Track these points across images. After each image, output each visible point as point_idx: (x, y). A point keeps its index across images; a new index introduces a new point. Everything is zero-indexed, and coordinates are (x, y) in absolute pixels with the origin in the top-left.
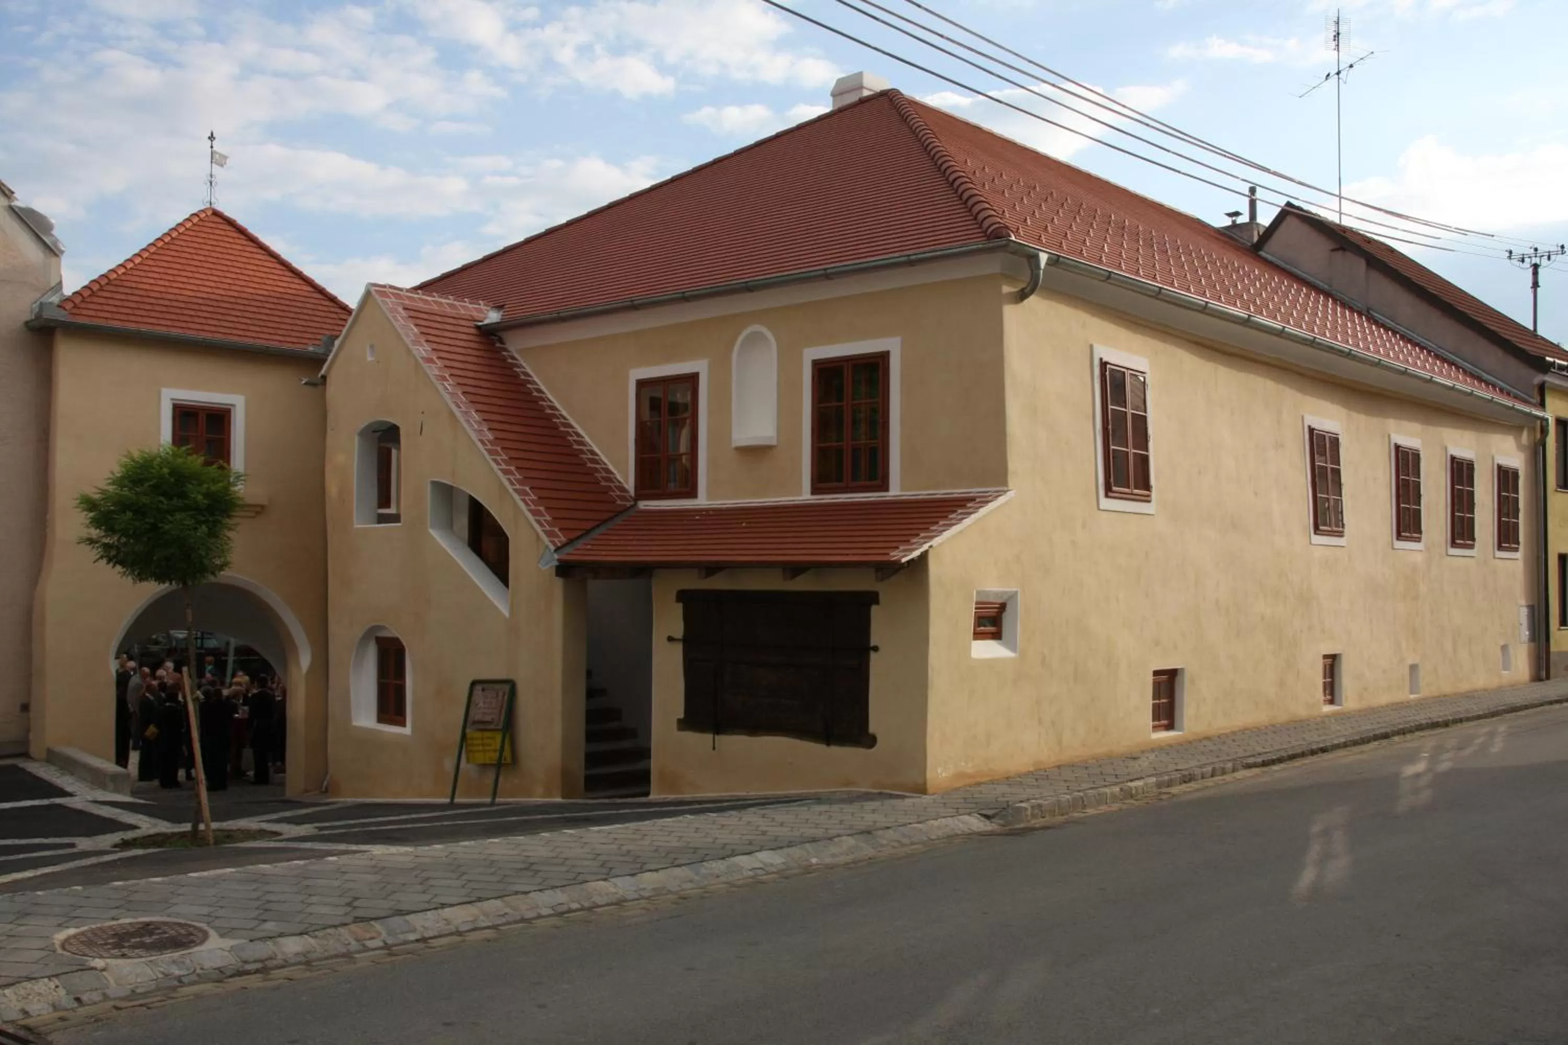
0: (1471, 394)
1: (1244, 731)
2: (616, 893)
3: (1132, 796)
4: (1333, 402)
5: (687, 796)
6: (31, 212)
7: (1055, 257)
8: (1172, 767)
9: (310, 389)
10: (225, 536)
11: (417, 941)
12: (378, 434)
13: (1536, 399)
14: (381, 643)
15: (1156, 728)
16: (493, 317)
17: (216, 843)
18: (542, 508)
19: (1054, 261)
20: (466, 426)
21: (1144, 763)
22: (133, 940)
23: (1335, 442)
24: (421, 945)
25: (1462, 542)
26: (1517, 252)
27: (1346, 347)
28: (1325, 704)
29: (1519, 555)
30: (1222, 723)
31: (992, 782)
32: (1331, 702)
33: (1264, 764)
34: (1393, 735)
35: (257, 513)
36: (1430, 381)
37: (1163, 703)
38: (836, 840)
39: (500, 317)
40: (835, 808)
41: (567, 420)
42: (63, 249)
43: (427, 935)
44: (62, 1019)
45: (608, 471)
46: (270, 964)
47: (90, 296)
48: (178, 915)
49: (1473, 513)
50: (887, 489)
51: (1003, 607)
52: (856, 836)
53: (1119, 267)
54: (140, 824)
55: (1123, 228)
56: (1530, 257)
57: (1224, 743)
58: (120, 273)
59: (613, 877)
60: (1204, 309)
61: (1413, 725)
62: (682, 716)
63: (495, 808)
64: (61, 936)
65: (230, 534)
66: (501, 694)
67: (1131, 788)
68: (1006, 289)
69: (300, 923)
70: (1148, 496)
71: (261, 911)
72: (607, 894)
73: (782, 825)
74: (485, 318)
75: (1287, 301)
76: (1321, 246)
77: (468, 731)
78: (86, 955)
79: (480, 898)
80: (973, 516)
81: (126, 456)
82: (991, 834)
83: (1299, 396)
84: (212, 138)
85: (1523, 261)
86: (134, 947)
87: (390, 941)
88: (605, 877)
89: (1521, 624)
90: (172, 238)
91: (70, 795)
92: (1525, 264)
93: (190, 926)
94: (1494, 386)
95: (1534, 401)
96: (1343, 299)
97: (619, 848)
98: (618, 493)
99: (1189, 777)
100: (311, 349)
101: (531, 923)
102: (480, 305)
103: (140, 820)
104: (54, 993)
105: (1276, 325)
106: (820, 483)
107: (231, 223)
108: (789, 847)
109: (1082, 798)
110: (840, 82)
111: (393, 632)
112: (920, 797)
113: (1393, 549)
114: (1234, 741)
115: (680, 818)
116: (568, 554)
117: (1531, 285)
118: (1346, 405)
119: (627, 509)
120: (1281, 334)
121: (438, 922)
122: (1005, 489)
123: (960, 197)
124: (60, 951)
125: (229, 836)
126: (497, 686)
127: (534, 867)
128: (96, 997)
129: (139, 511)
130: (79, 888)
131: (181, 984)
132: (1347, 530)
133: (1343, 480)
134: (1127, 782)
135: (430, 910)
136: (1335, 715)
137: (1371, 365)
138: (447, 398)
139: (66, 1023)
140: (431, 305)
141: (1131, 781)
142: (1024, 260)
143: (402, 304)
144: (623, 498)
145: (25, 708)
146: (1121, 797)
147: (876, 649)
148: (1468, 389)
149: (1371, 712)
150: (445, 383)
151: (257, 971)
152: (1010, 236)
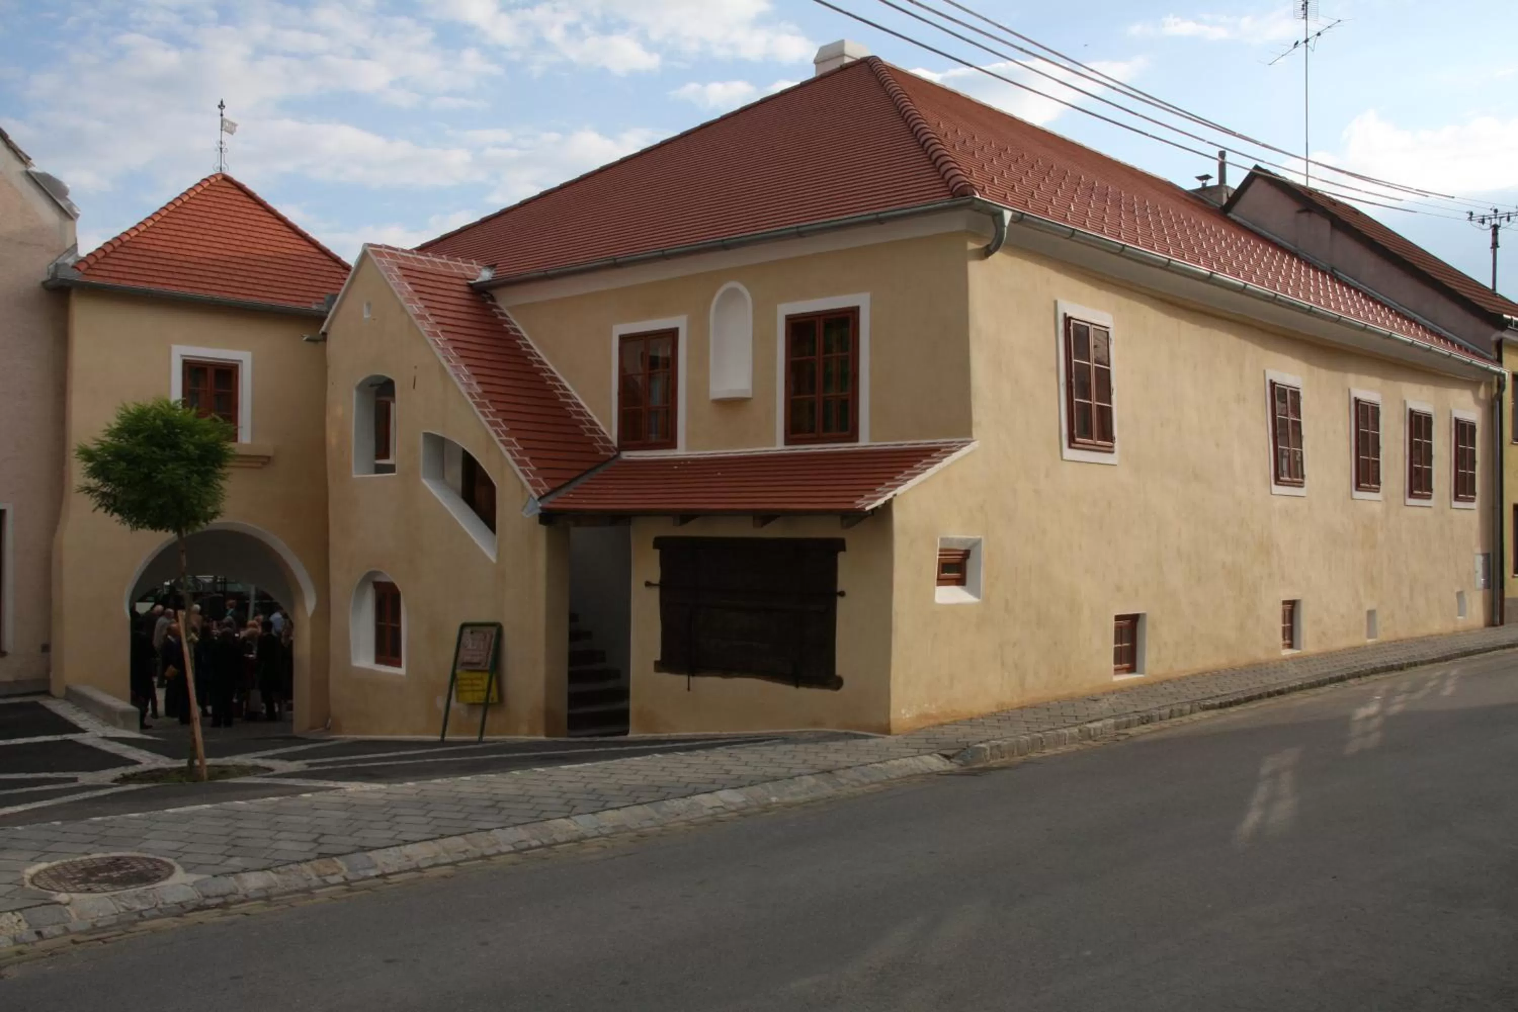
0: (1429, 350)
1: (1203, 674)
2: (576, 830)
3: (1090, 737)
4: (1293, 357)
5: (664, 735)
6: (48, 178)
7: (1019, 215)
8: (1131, 709)
9: (311, 344)
10: (217, 485)
11: (377, 876)
12: (375, 388)
13: (1495, 355)
14: (378, 586)
15: (1117, 671)
16: (486, 275)
17: (210, 779)
18: (527, 459)
19: (1018, 219)
20: (456, 379)
21: (1104, 705)
22: (101, 875)
23: (1296, 394)
24: (380, 881)
25: (1420, 492)
26: (1477, 213)
27: (1306, 304)
28: (1284, 648)
29: (1475, 505)
30: (1182, 666)
31: (955, 723)
32: (1291, 646)
33: (1222, 706)
34: (1349, 678)
35: (264, 463)
36: (1389, 337)
37: (1125, 646)
38: (797, 779)
39: (492, 275)
40: (801, 747)
41: (554, 374)
42: (78, 212)
43: (387, 871)
44: (20, 953)
45: (592, 423)
46: (231, 899)
47: (104, 257)
48: (148, 850)
49: (1431, 465)
50: (857, 440)
51: (966, 554)
52: (817, 775)
53: (1084, 225)
54: (141, 759)
55: (1093, 189)
56: (1490, 218)
57: (1184, 685)
58: (132, 235)
59: (575, 815)
60: (1167, 266)
61: (1368, 668)
62: (658, 658)
63: (480, 746)
64: (32, 870)
65: (223, 483)
66: (488, 636)
67: (1089, 730)
68: (972, 246)
69: (265, 858)
70: (1112, 447)
71: (229, 847)
72: (567, 832)
73: (746, 764)
74: (478, 277)
75: (1251, 259)
76: (1287, 207)
77: (458, 671)
78: (53, 890)
79: (442, 835)
80: (937, 466)
81: (122, 409)
82: (951, 773)
83: (1261, 351)
84: (221, 106)
85: (1483, 222)
86: (100, 882)
87: (351, 877)
88: (566, 814)
89: (1476, 572)
90: (184, 203)
91: (83, 731)
92: (1485, 224)
93: (159, 861)
94: (1453, 343)
95: (1492, 357)
96: (1308, 259)
97: (585, 787)
98: (602, 444)
99: (1147, 718)
100: (314, 307)
101: (489, 860)
102: (472, 264)
103: (142, 756)
104: (17, 927)
105: (1239, 282)
106: (794, 433)
107: (240, 187)
108: (750, 785)
109: (1040, 738)
110: (822, 50)
111: (388, 577)
112: (883, 738)
113: (1353, 499)
114: (1193, 683)
115: (650, 757)
116: (551, 503)
117: (1490, 245)
118: (1307, 360)
119: (610, 459)
120: (1243, 290)
121: (399, 859)
122: (969, 439)
123: (930, 157)
124: (28, 885)
125: (224, 772)
126: (486, 629)
127: (500, 805)
128: (56, 930)
129: (133, 460)
130: (58, 823)
131: (142, 918)
132: (1306, 482)
133: (1303, 433)
134: (1086, 723)
135: (392, 846)
136: (1292, 658)
137: (1332, 322)
138: (439, 353)
139: (22, 957)
140: (425, 264)
141: (1090, 722)
142: (989, 218)
143: (397, 263)
144: (607, 449)
145: (46, 648)
146: (1080, 738)
147: (842, 594)
148: (1426, 345)
149: (1328, 656)
150: (437, 339)
151: (217, 906)
152: (975, 194)
